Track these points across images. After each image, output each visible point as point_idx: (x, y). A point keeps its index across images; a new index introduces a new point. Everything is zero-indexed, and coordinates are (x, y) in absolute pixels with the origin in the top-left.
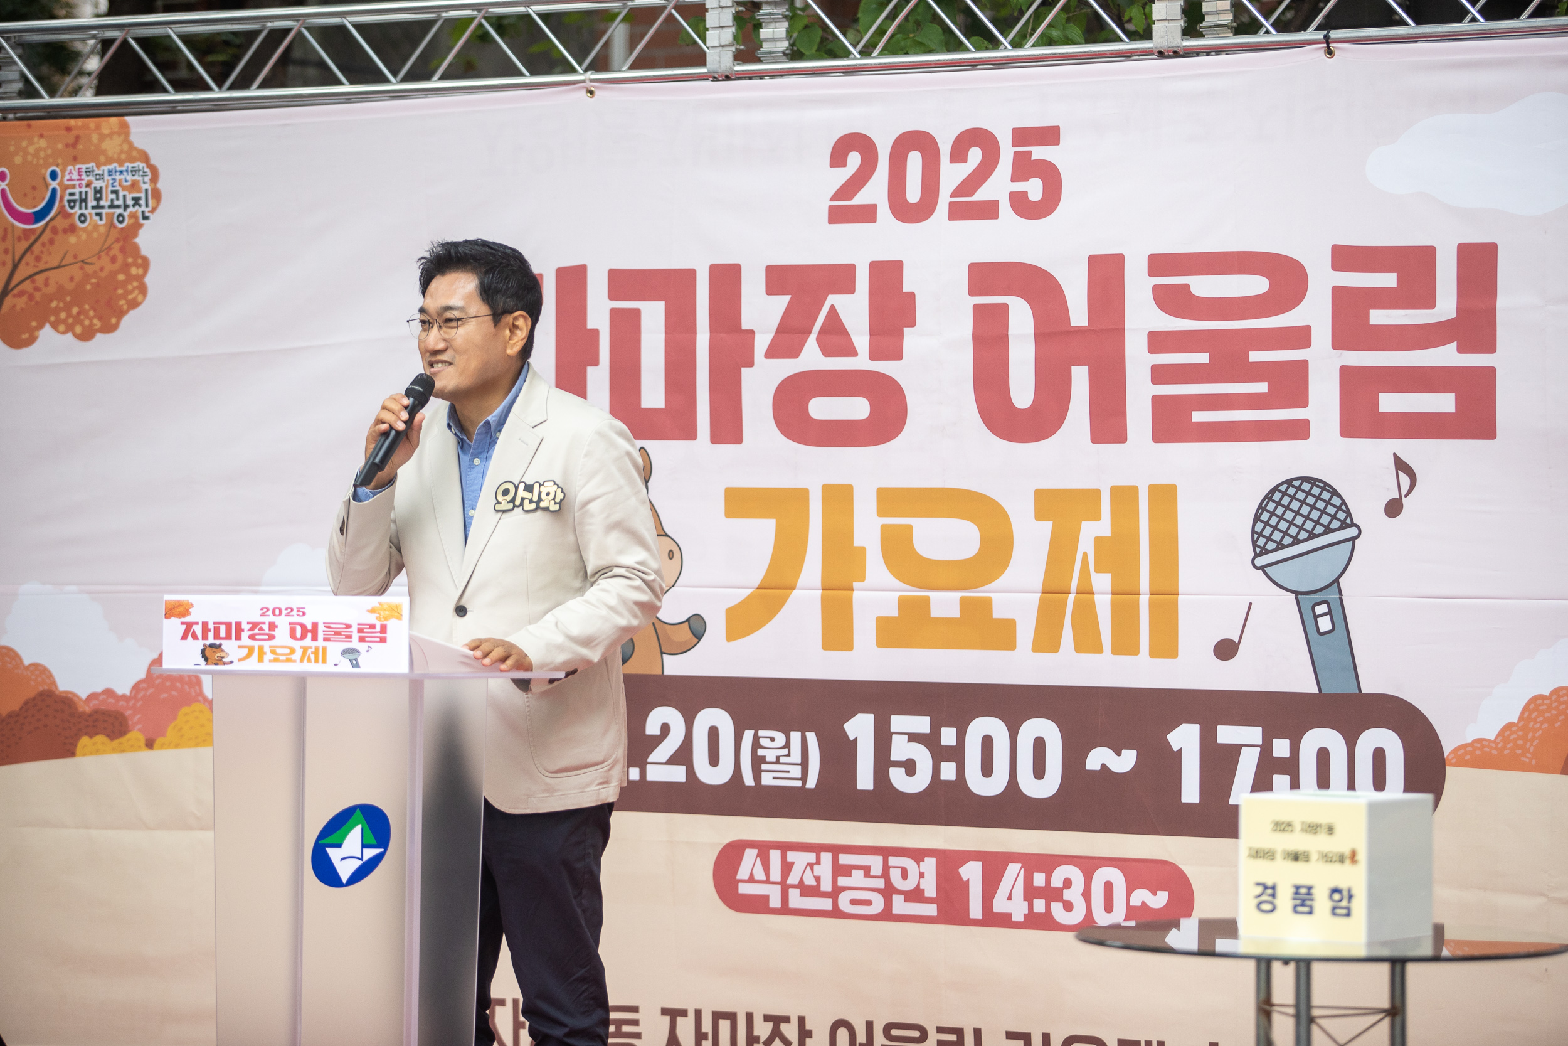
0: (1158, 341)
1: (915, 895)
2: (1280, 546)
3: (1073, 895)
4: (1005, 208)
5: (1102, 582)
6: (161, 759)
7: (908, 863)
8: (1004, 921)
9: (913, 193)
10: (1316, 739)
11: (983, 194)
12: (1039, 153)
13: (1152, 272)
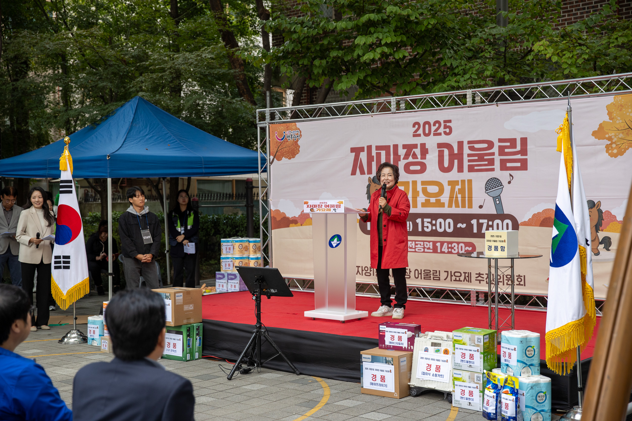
0: (469, 155)
1: (429, 248)
2: (490, 189)
3: (456, 248)
4: (443, 133)
5: (459, 196)
6: (303, 227)
7: (428, 243)
8: (444, 252)
9: (427, 132)
10: (496, 221)
11: (438, 132)
12: (448, 124)
13: (468, 144)
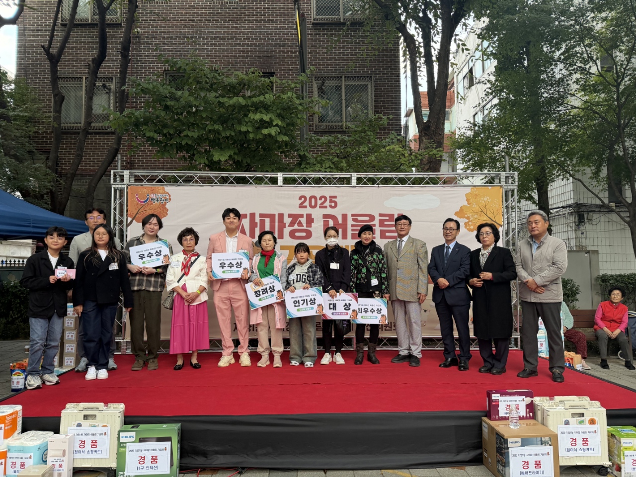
0: (352, 226)
4: (328, 207)
9: (313, 204)
11: (325, 205)
12: (333, 199)
13: (352, 216)
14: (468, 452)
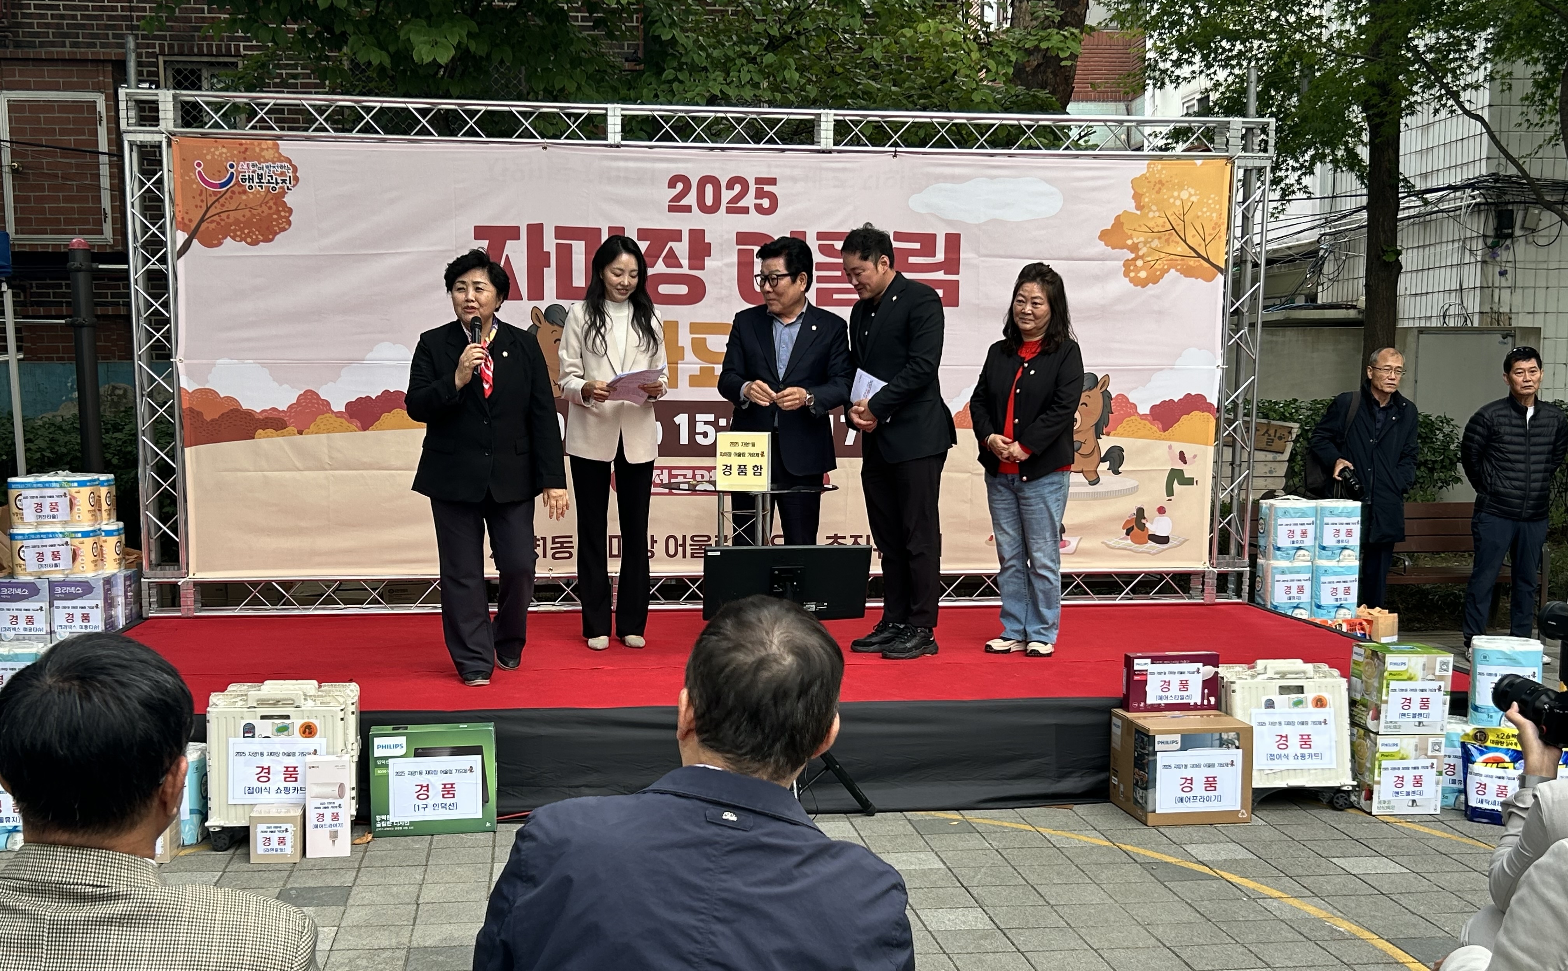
4: (752, 210)
6: (307, 439)
9: (709, 201)
11: (741, 204)
12: (767, 188)
13: (819, 239)
14: (1081, 776)
